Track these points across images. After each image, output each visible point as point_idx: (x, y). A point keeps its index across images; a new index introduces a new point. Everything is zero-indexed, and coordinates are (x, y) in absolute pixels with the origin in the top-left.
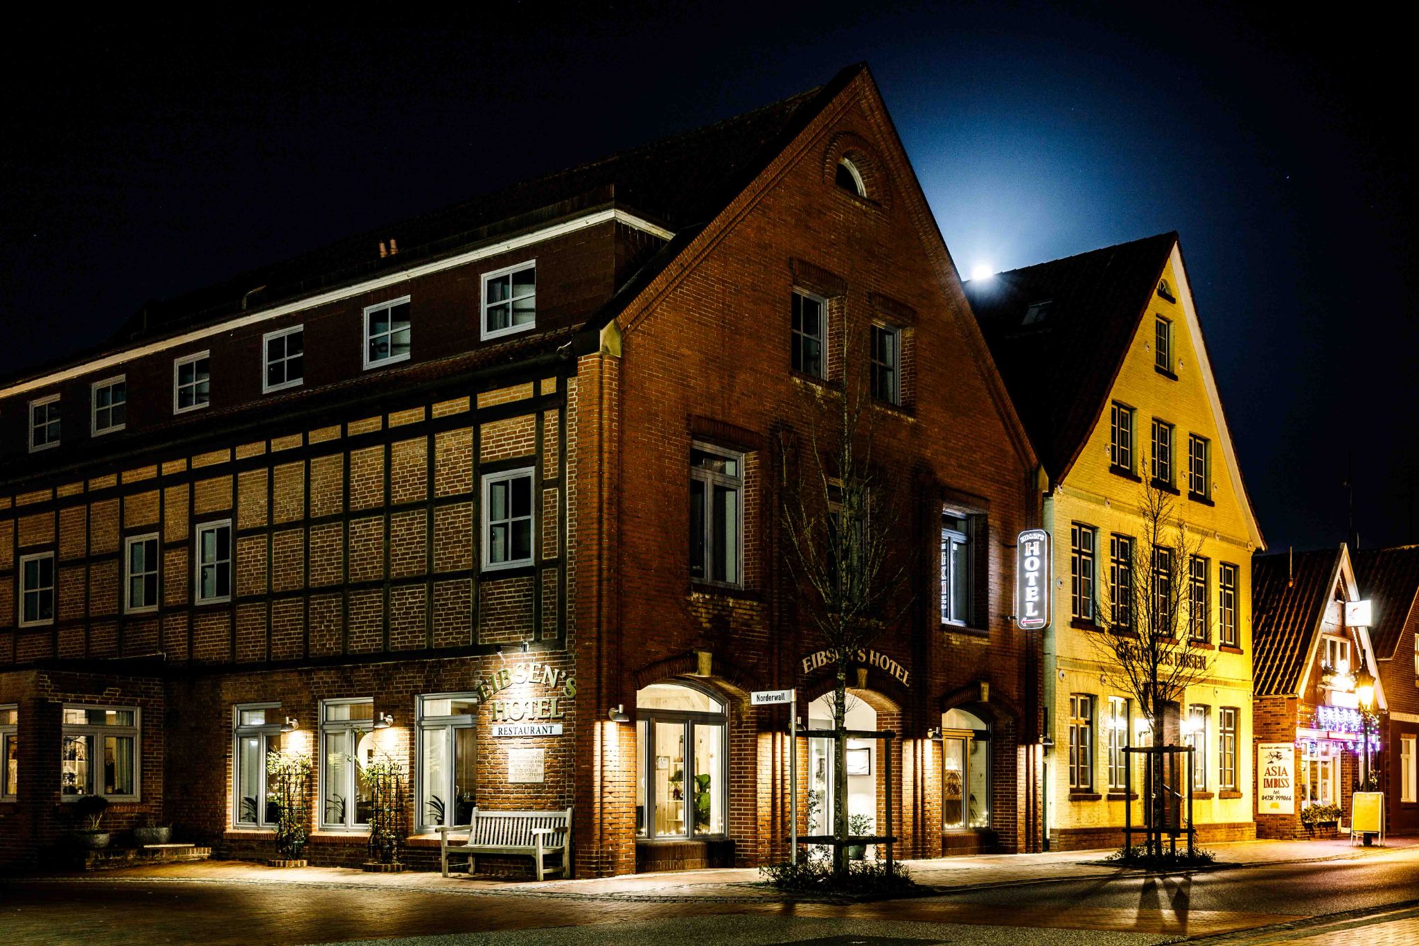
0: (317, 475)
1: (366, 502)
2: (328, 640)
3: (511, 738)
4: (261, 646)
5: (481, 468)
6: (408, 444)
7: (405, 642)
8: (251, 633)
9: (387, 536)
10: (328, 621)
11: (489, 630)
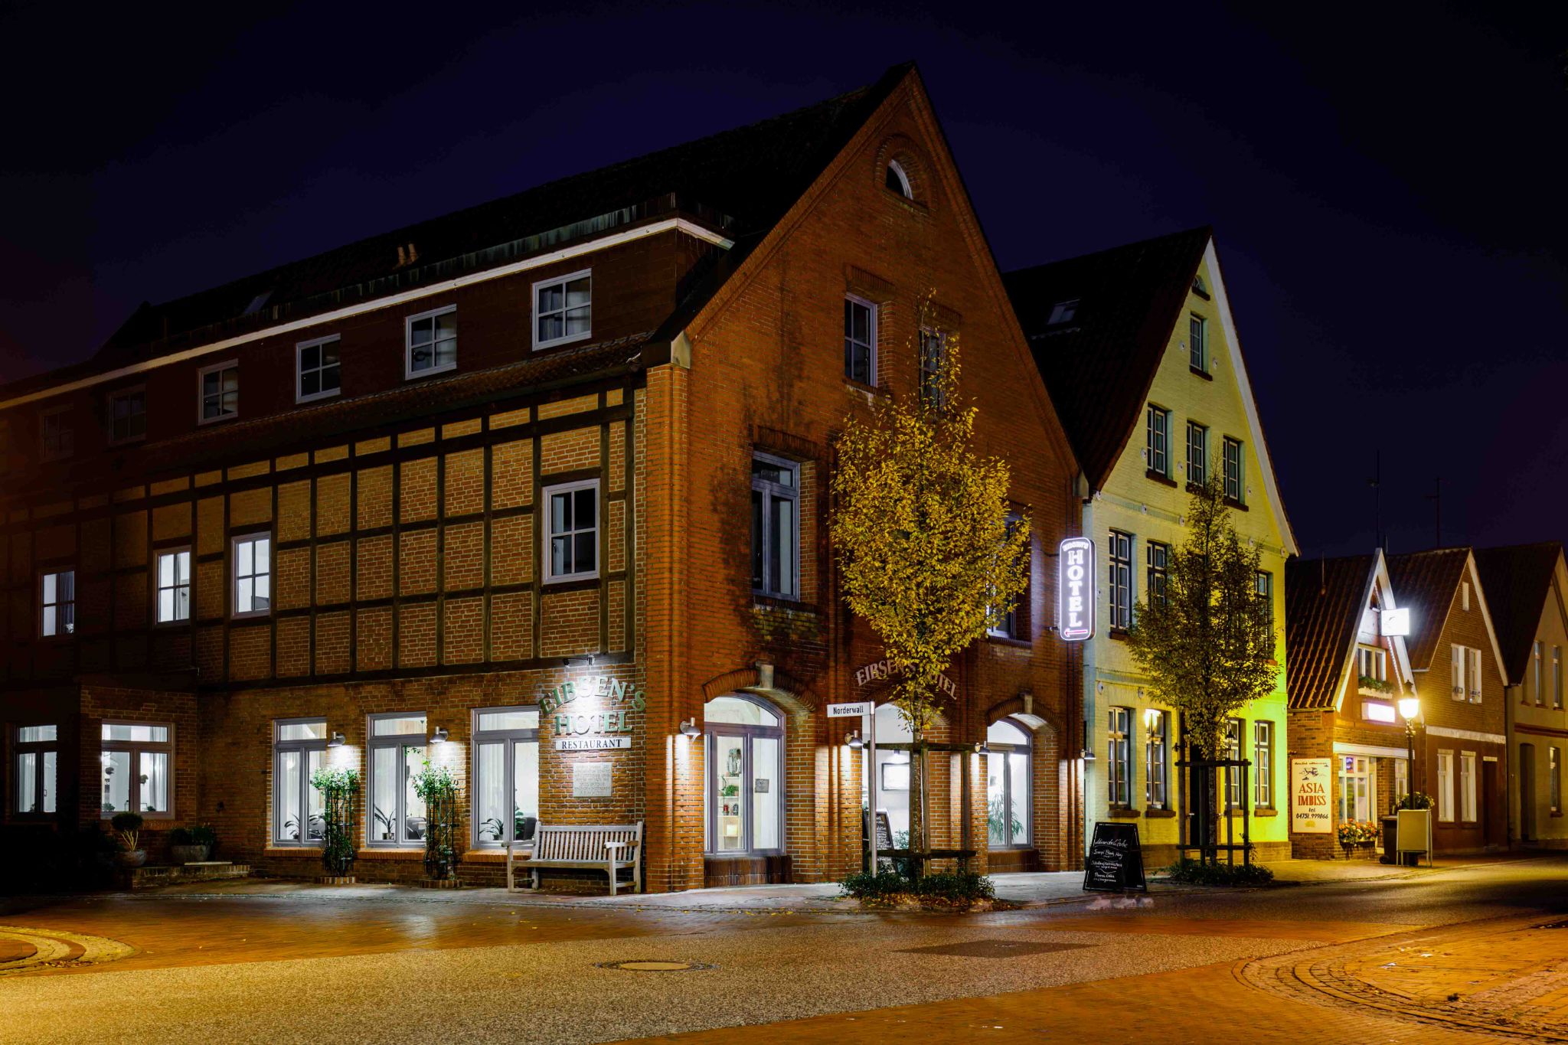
0: (364, 487)
1: (418, 514)
2: (377, 654)
3: (576, 751)
4: (303, 660)
5: (543, 480)
6: (463, 456)
7: (460, 656)
8: (293, 647)
9: (441, 549)
10: (376, 635)
11: (552, 643)
